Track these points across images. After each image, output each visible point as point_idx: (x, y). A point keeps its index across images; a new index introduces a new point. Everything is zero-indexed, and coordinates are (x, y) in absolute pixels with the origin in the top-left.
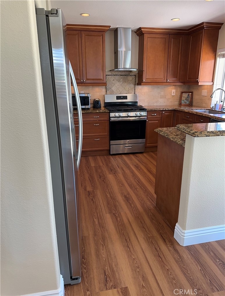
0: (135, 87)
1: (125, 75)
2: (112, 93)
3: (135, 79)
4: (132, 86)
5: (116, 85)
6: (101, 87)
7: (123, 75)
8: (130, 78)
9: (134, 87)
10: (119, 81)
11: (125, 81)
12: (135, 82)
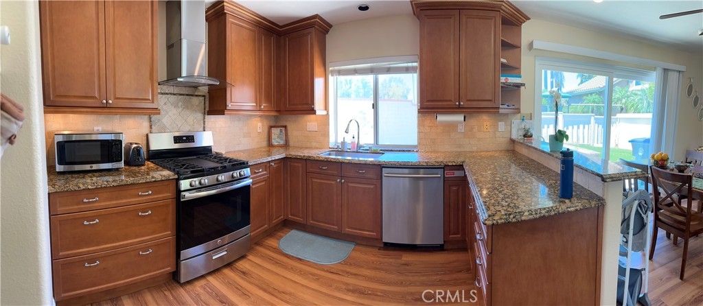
0: (204, 118)
1: (187, 95)
2: (163, 130)
3: (205, 103)
4: (200, 116)
5: (170, 114)
6: (140, 117)
7: (184, 95)
8: (196, 101)
9: (202, 118)
10: (176, 106)
11: (186, 107)
12: (205, 109)
